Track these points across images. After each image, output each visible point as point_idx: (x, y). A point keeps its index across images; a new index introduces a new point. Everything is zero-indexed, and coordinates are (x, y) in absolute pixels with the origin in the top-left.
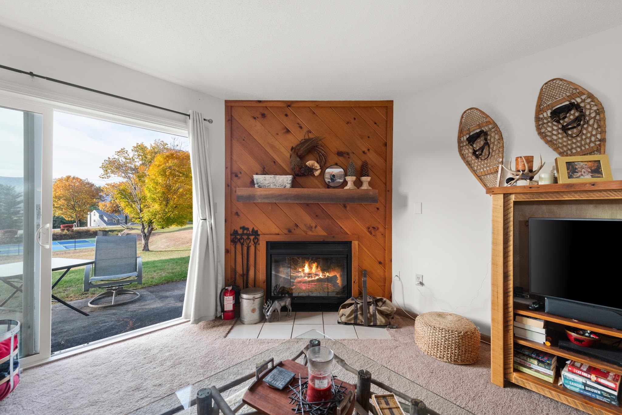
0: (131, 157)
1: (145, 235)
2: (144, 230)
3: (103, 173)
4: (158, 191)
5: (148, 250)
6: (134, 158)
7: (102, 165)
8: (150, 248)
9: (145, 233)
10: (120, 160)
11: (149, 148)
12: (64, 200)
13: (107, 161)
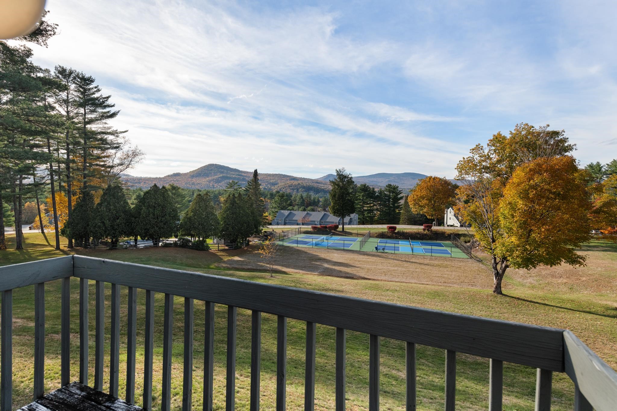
0: (486, 154)
1: (498, 272)
2: (496, 266)
3: (458, 174)
4: (515, 219)
5: (500, 293)
6: (489, 154)
7: (457, 165)
8: (504, 291)
9: (497, 270)
10: (475, 158)
11: (508, 136)
12: (426, 200)
13: (462, 161)
